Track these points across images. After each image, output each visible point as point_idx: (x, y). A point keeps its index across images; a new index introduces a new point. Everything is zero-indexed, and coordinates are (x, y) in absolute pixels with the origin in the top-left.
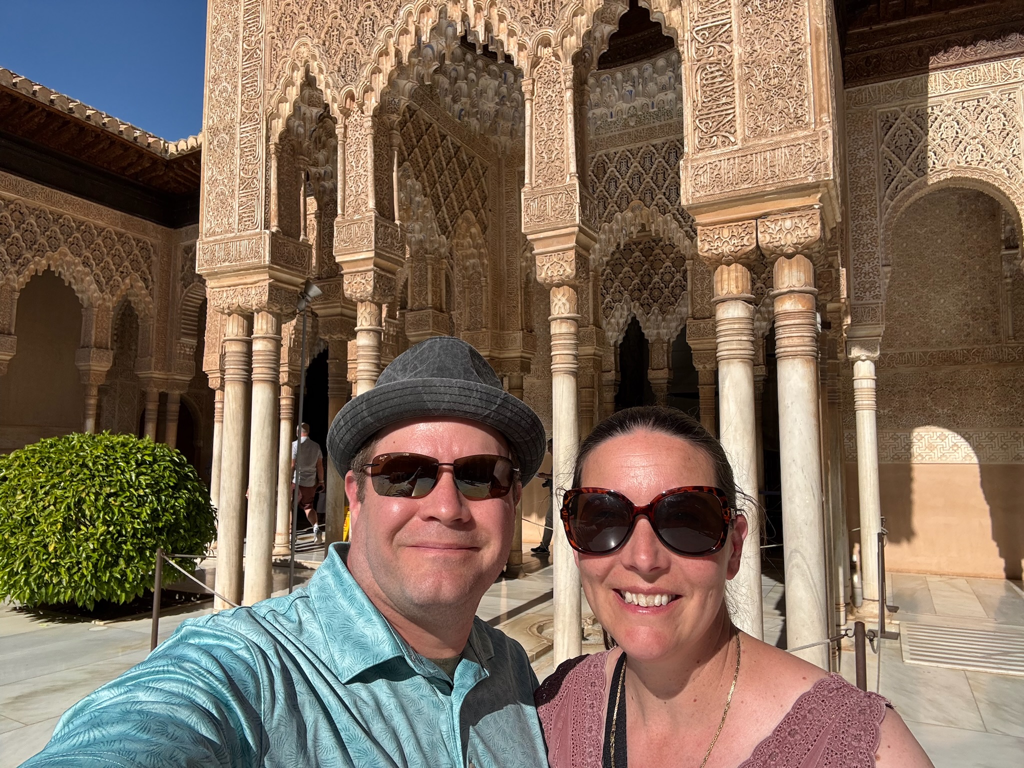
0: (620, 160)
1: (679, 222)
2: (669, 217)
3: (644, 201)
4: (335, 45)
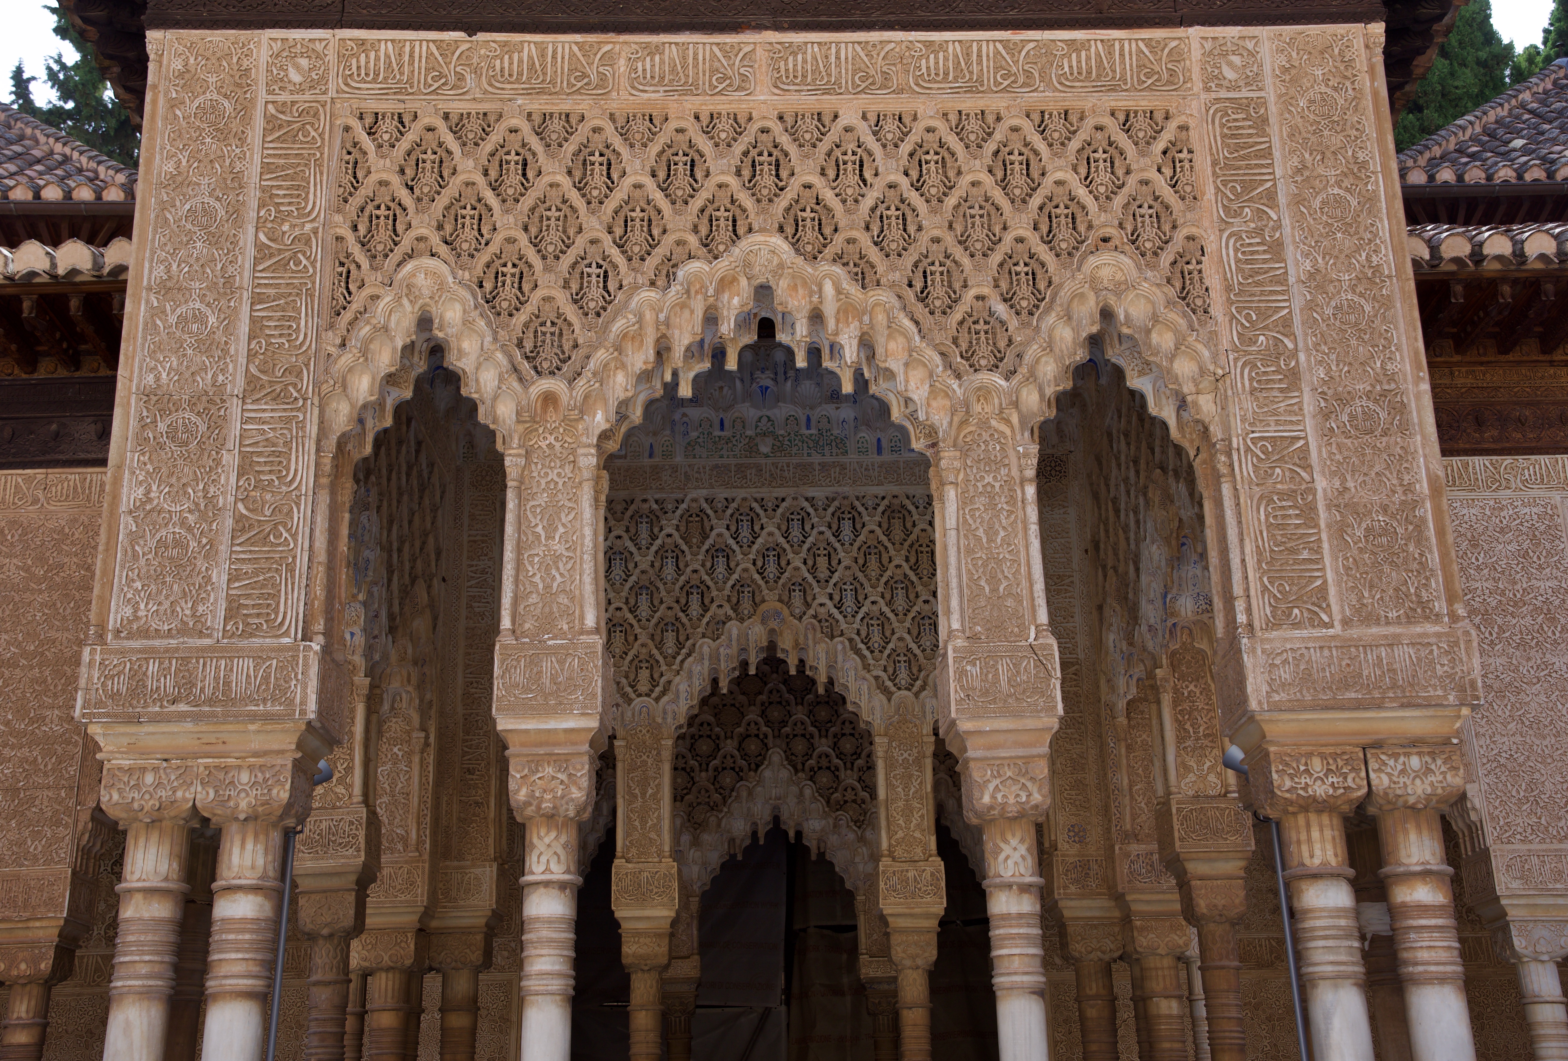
0: (737, 515)
1: (863, 657)
2: (839, 644)
3: (788, 604)
4: (509, 292)
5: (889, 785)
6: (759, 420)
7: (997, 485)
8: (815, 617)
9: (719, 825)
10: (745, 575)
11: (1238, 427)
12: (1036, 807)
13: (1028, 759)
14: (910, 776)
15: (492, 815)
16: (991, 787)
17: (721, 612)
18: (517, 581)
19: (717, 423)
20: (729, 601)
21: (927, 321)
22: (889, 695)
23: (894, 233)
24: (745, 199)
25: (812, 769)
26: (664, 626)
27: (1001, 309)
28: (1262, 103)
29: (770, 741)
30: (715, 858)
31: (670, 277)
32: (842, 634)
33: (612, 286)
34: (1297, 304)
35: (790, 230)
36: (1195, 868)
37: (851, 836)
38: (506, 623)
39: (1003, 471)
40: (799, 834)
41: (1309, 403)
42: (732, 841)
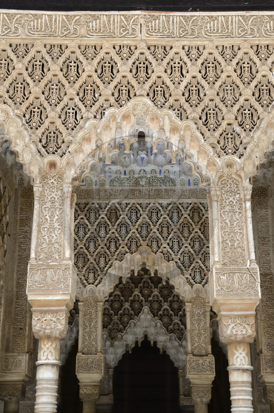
0: (130, 210)
1: (181, 270)
2: (172, 264)
3: (151, 247)
4: (36, 119)
5: (192, 323)
6: (140, 171)
7: (235, 202)
8: (162, 252)
9: (122, 338)
10: (133, 235)
12: (249, 336)
13: (246, 316)
14: (201, 320)
15: (27, 333)
16: (231, 327)
17: (123, 249)
18: (38, 238)
19: (123, 172)
20: (127, 245)
21: (207, 134)
22: (192, 285)
23: (194, 97)
24: (134, 82)
25: (161, 315)
26: (100, 255)
27: (238, 129)
29: (144, 303)
30: (120, 351)
31: (102, 114)
32: (173, 260)
33: (78, 117)
35: (151, 95)
37: (176, 344)
38: (33, 255)
39: (238, 196)
40: (155, 343)
42: (127, 345)
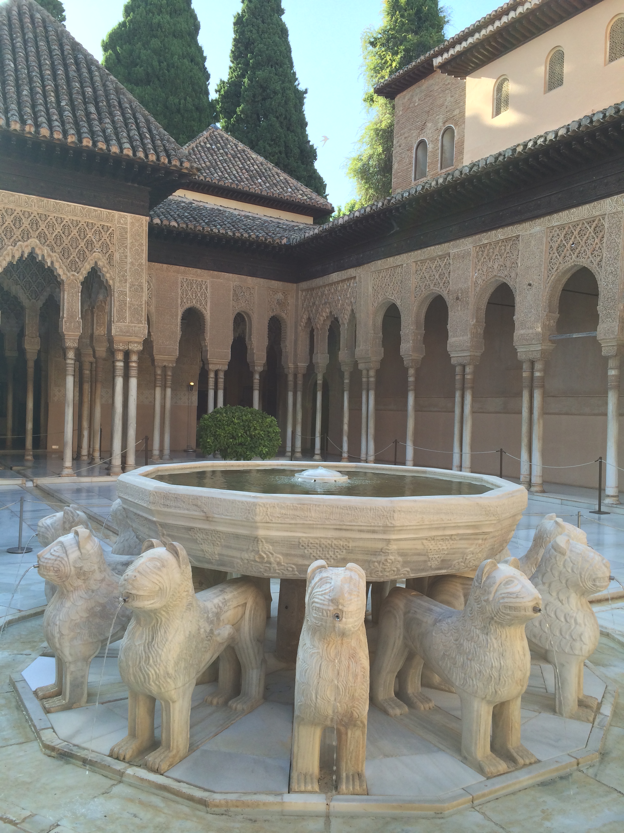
7: (74, 292)
11: (116, 288)
12: (76, 347)
13: (75, 339)
16: (68, 343)
21: (64, 260)
24: (30, 230)
27: (77, 260)
28: (127, 228)
31: (15, 244)
34: (128, 267)
35: (39, 238)
36: (97, 349)
39: (75, 290)
41: (128, 285)
